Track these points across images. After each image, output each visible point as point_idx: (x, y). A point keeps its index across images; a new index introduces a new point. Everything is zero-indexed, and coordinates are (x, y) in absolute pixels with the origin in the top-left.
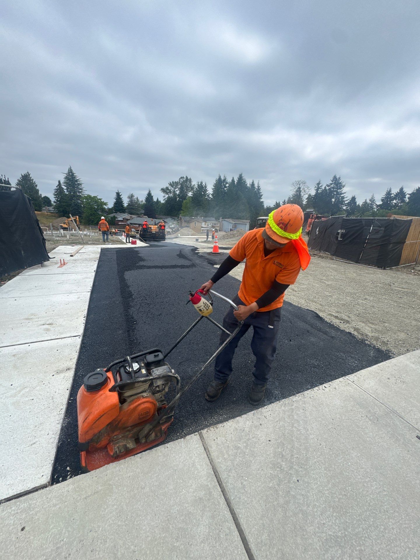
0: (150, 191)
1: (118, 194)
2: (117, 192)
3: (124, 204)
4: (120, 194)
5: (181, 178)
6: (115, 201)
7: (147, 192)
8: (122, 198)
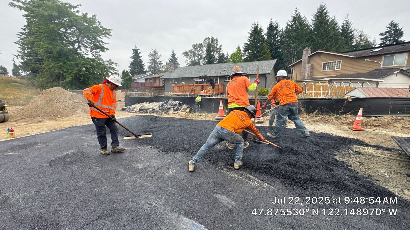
0: (174, 53)
1: (136, 52)
2: (134, 48)
3: (144, 64)
4: (139, 51)
5: (206, 39)
6: (132, 60)
7: (171, 53)
8: (141, 57)
